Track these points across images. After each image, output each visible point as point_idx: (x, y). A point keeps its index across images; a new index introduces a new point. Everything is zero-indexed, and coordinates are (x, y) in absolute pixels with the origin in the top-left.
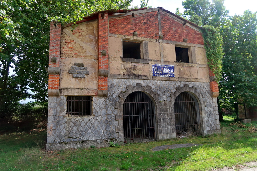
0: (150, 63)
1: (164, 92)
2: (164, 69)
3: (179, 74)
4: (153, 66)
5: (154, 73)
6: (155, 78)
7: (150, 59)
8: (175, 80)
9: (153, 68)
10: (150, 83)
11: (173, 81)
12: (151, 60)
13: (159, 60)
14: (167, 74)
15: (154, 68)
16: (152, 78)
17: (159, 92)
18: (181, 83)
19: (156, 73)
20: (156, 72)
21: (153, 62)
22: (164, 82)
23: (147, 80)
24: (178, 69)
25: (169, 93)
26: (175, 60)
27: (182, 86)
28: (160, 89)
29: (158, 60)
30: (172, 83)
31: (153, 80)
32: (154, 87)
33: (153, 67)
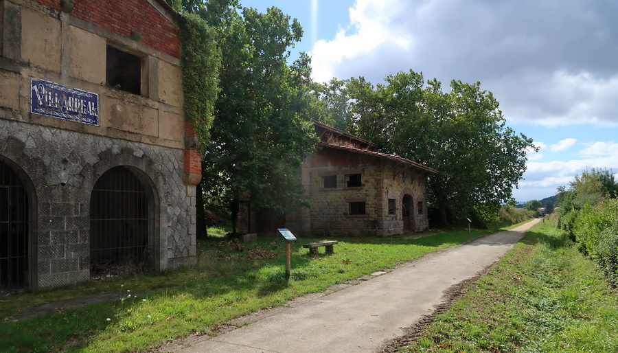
0: (25, 72)
1: (65, 161)
2: (68, 99)
3: (110, 118)
4: (34, 83)
5: (35, 104)
6: (39, 118)
7: (26, 60)
8: (99, 132)
9: (34, 91)
10: (21, 130)
11: (93, 134)
12: (28, 65)
13: (56, 69)
14: (76, 114)
15: (36, 90)
16: (27, 118)
17: (47, 161)
18: (113, 143)
19: (43, 106)
20: (41, 103)
21: (33, 73)
22: (65, 134)
23: (11, 121)
24: (109, 106)
25: (78, 164)
26: (104, 80)
27: (116, 150)
28: (53, 152)
29: (50, 68)
30: (90, 139)
31: (32, 124)
32: (34, 145)
33: (35, 87)
